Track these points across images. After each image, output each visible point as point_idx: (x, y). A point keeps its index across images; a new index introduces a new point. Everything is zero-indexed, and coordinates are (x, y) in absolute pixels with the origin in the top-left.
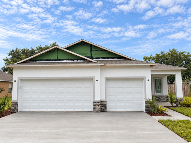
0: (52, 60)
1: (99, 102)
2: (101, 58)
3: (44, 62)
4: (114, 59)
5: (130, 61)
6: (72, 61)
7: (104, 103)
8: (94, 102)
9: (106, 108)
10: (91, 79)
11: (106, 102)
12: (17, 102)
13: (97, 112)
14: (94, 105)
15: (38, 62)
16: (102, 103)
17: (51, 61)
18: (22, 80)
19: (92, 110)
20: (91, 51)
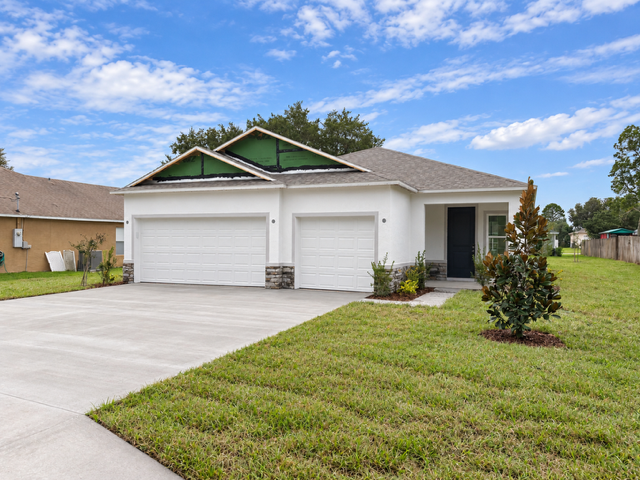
0: (192, 178)
1: (275, 268)
2: (298, 168)
3: (178, 181)
4: (327, 170)
5: (356, 174)
6: (230, 179)
7: (288, 270)
8: (267, 268)
9: (292, 280)
10: (262, 219)
11: (292, 268)
12: (132, 264)
13: (272, 288)
14: (268, 274)
15: (167, 182)
16: (286, 270)
17: (190, 181)
18: (141, 220)
19: (264, 284)
20: (278, 152)
